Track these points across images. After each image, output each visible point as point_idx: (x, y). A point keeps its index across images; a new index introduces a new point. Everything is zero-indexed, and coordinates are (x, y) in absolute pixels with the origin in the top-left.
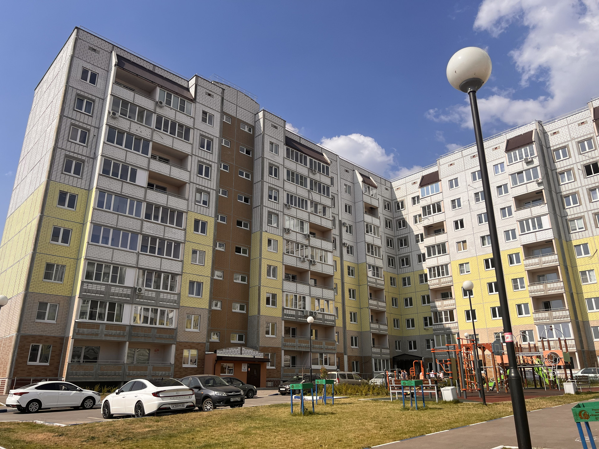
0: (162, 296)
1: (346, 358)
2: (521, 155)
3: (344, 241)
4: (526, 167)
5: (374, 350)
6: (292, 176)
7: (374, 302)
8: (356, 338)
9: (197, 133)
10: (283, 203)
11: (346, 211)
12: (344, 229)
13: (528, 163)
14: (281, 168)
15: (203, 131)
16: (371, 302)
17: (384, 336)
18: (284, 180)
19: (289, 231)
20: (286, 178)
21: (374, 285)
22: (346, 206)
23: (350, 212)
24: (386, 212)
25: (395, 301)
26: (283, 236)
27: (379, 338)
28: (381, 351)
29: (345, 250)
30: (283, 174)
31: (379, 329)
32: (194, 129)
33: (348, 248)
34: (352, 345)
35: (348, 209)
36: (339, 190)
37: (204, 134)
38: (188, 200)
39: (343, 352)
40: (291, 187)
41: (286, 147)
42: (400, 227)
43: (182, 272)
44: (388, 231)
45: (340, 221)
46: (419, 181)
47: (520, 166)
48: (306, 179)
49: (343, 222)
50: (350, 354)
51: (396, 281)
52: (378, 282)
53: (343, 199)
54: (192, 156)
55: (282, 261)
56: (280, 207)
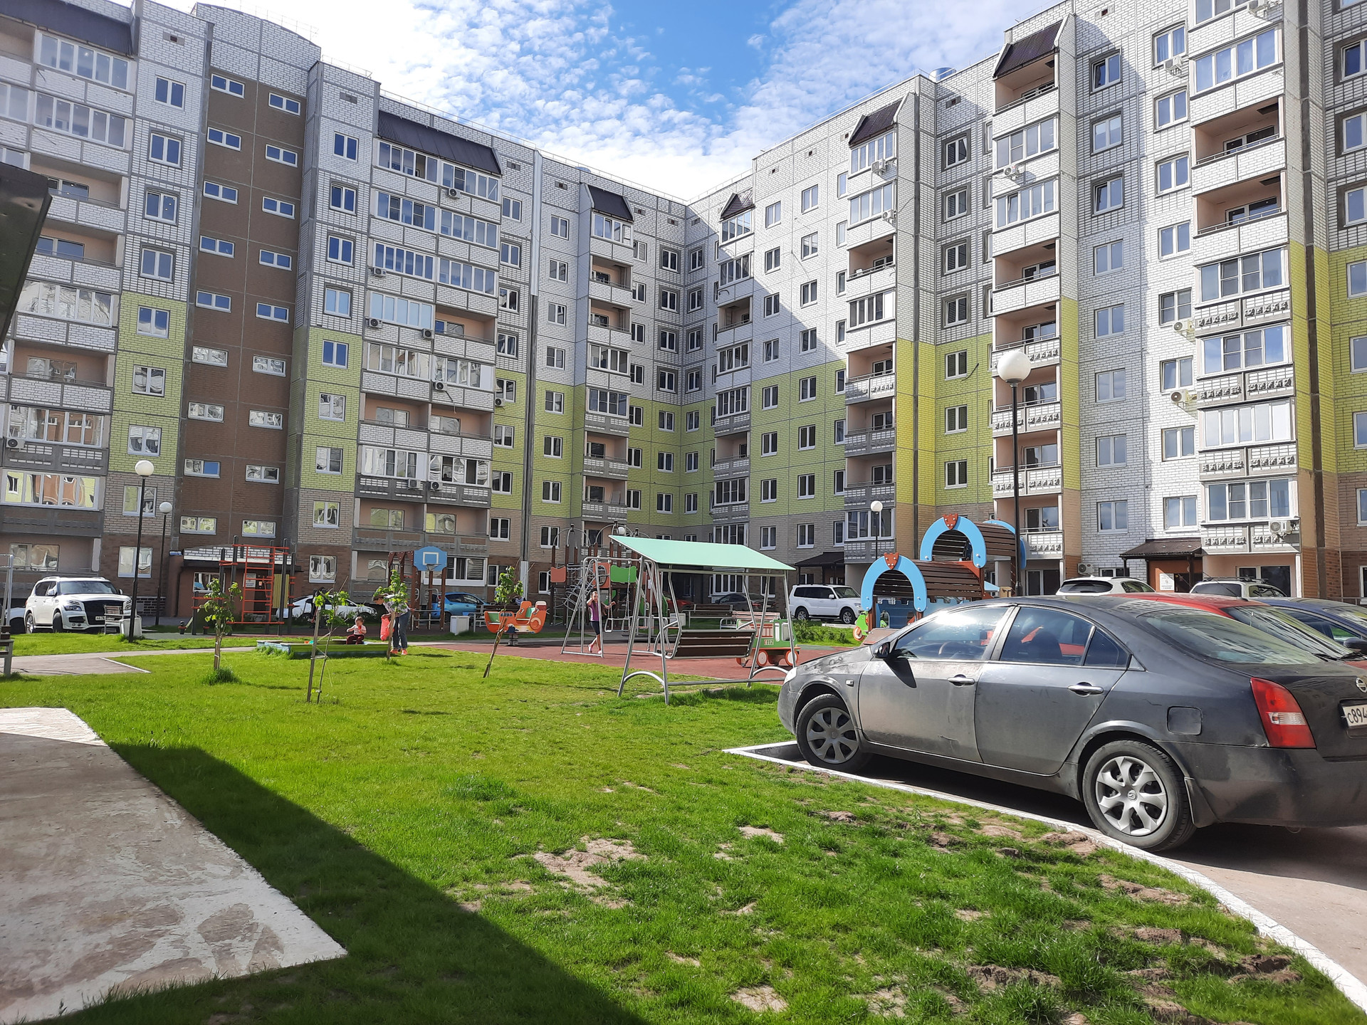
0: (66, 453)
1: (524, 566)
6: (393, 205)
7: (598, 463)
8: (554, 530)
9: (143, 129)
10: (367, 266)
11: (552, 275)
13: (880, 174)
14: (363, 190)
15: (157, 123)
16: (589, 462)
18: (371, 216)
20: (375, 212)
21: (601, 430)
26: (363, 335)
30: (369, 202)
31: (607, 514)
32: (134, 120)
34: (545, 543)
35: (559, 270)
36: (536, 231)
37: (160, 127)
38: (122, 269)
39: (519, 554)
40: (389, 231)
41: (379, 141)
42: (694, 306)
43: (112, 409)
44: (666, 315)
48: (431, 212)
49: (541, 299)
50: (536, 558)
52: (614, 422)
53: (547, 249)
54: (130, 178)
55: (358, 385)
56: (358, 274)
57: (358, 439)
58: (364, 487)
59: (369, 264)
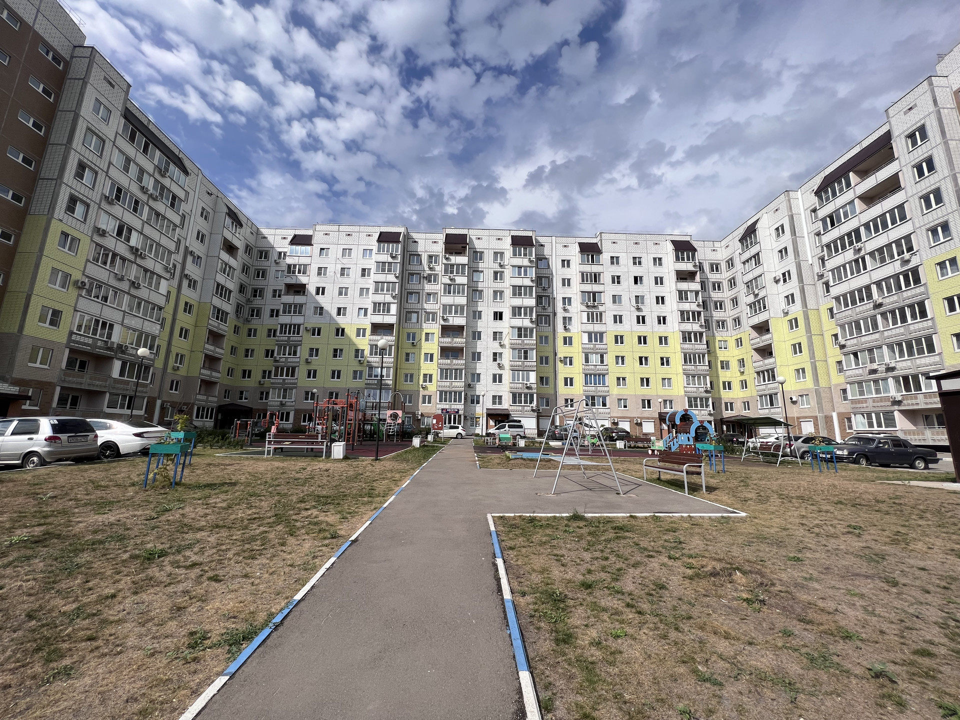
1: (159, 402)
2: (388, 248)
3: (186, 272)
4: (390, 260)
5: (199, 397)
6: (127, 164)
7: (212, 348)
8: (177, 383)
10: (102, 193)
11: (198, 238)
12: (190, 259)
13: (392, 257)
14: (109, 143)
16: (207, 346)
17: (215, 383)
18: (111, 163)
19: (105, 233)
20: (114, 161)
21: (215, 329)
22: (198, 233)
23: (202, 241)
24: (246, 257)
25: (233, 350)
26: (91, 237)
27: (208, 384)
28: (207, 398)
29: (185, 283)
31: (211, 376)
33: (190, 281)
34: (171, 389)
35: (201, 237)
36: (194, 211)
39: (156, 395)
40: (122, 177)
41: (124, 119)
42: (258, 277)
44: (243, 277)
45: (186, 248)
46: (290, 238)
47: (386, 258)
49: (190, 249)
50: (165, 399)
51: (241, 330)
52: (221, 326)
53: (197, 223)
55: (82, 270)
56: (95, 196)
57: (75, 307)
58: (74, 342)
59: (104, 192)
